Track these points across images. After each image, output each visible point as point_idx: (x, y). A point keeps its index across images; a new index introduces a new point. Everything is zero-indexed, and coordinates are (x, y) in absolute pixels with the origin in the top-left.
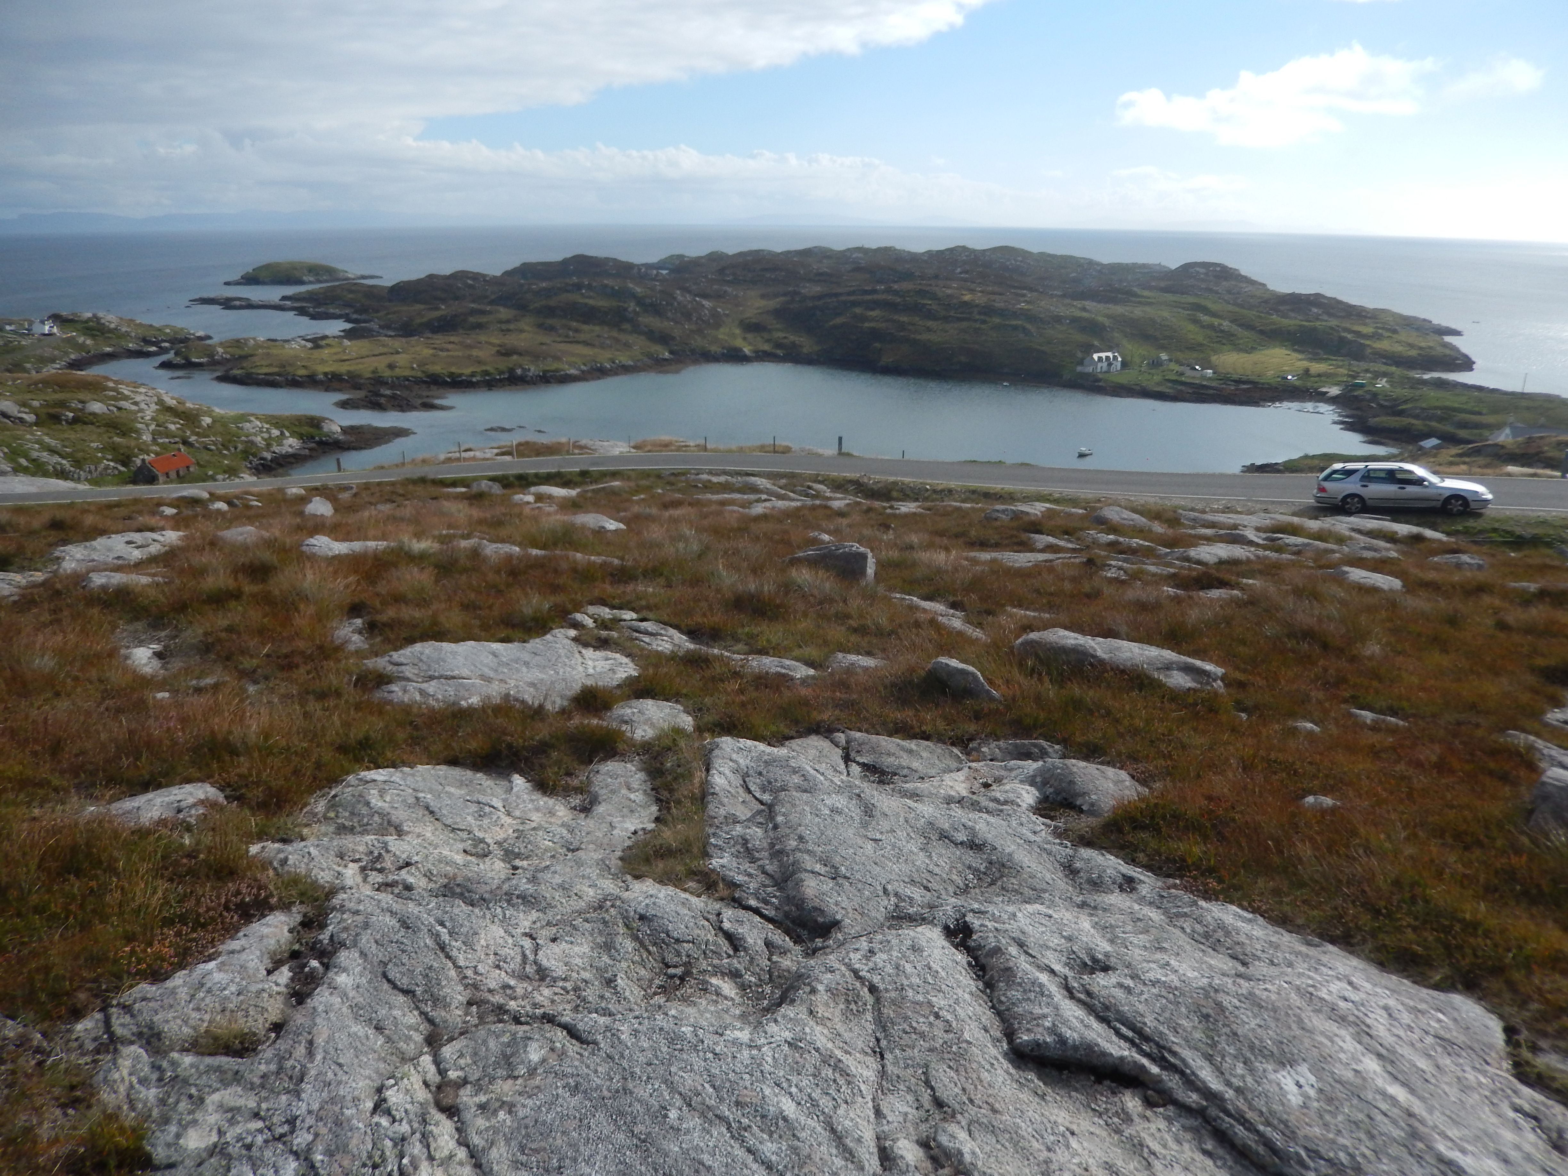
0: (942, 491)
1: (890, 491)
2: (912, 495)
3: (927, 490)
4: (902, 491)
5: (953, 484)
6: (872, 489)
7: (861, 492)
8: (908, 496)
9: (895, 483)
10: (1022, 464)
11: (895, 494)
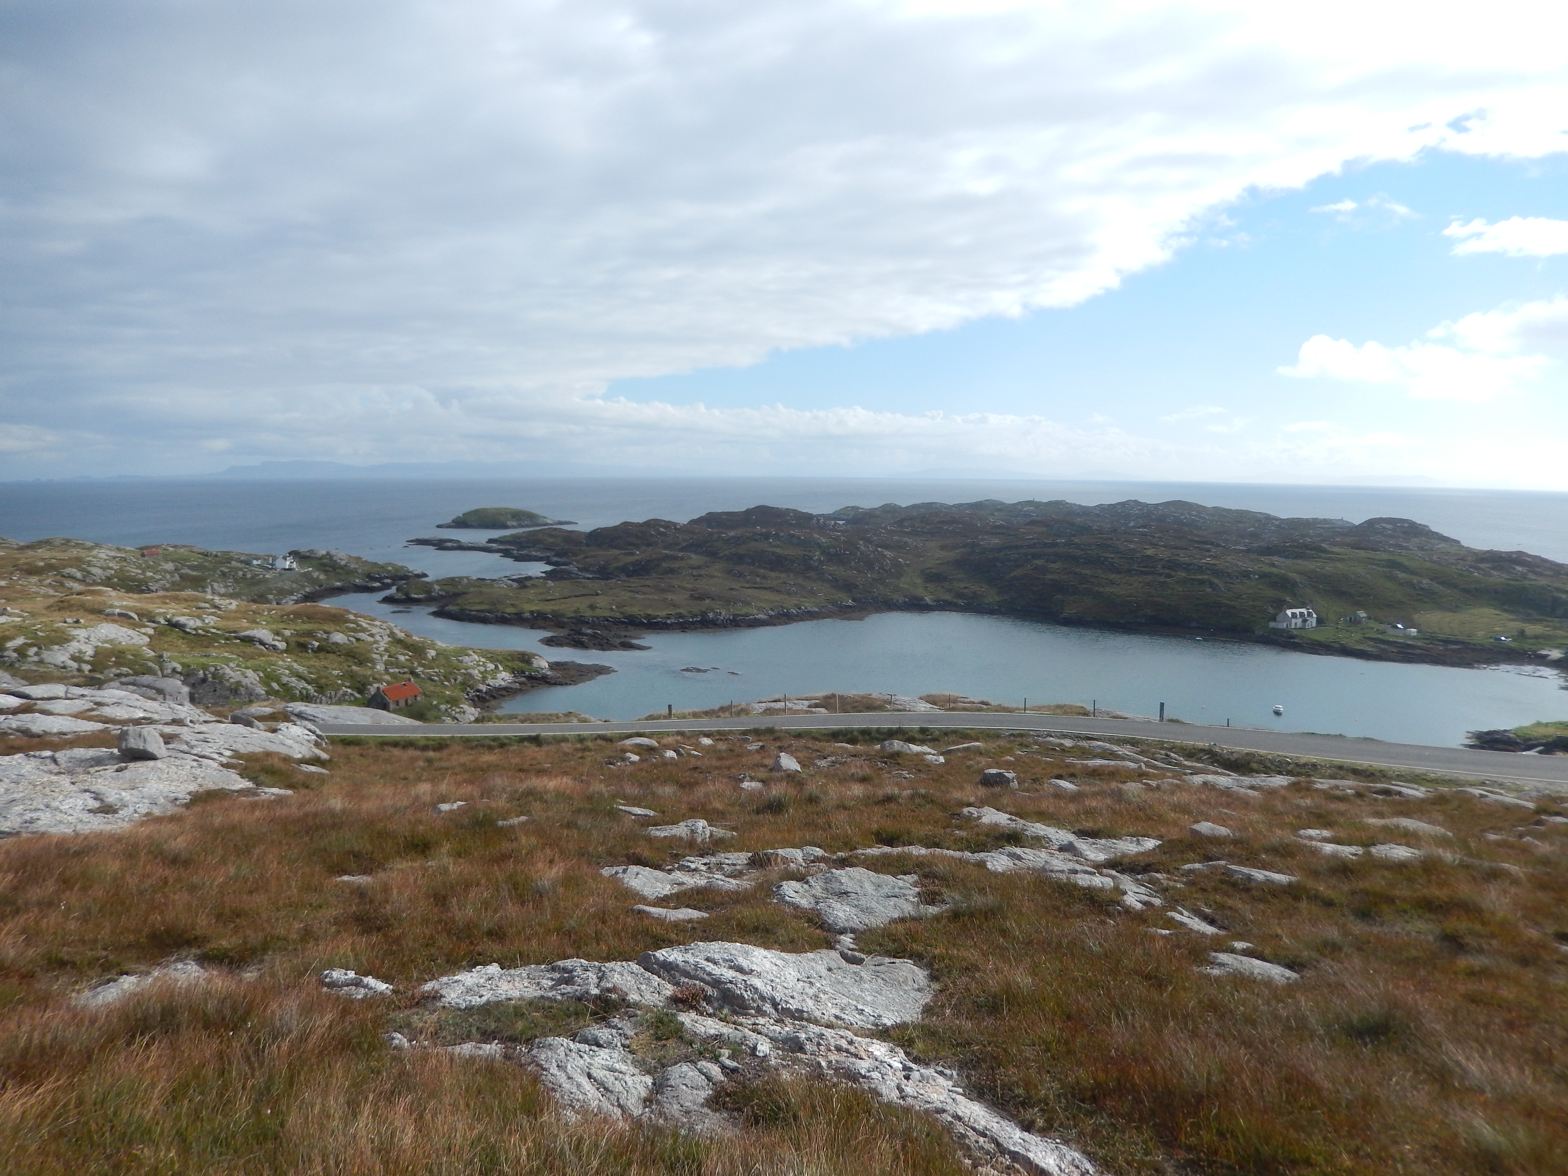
0: (1305, 765)
1: (1249, 763)
2: (1273, 767)
3: (1289, 763)
4: (1260, 762)
5: (1313, 758)
6: (1229, 759)
7: (1217, 761)
8: (1270, 768)
9: (1252, 755)
10: (1366, 739)
11: (1254, 766)
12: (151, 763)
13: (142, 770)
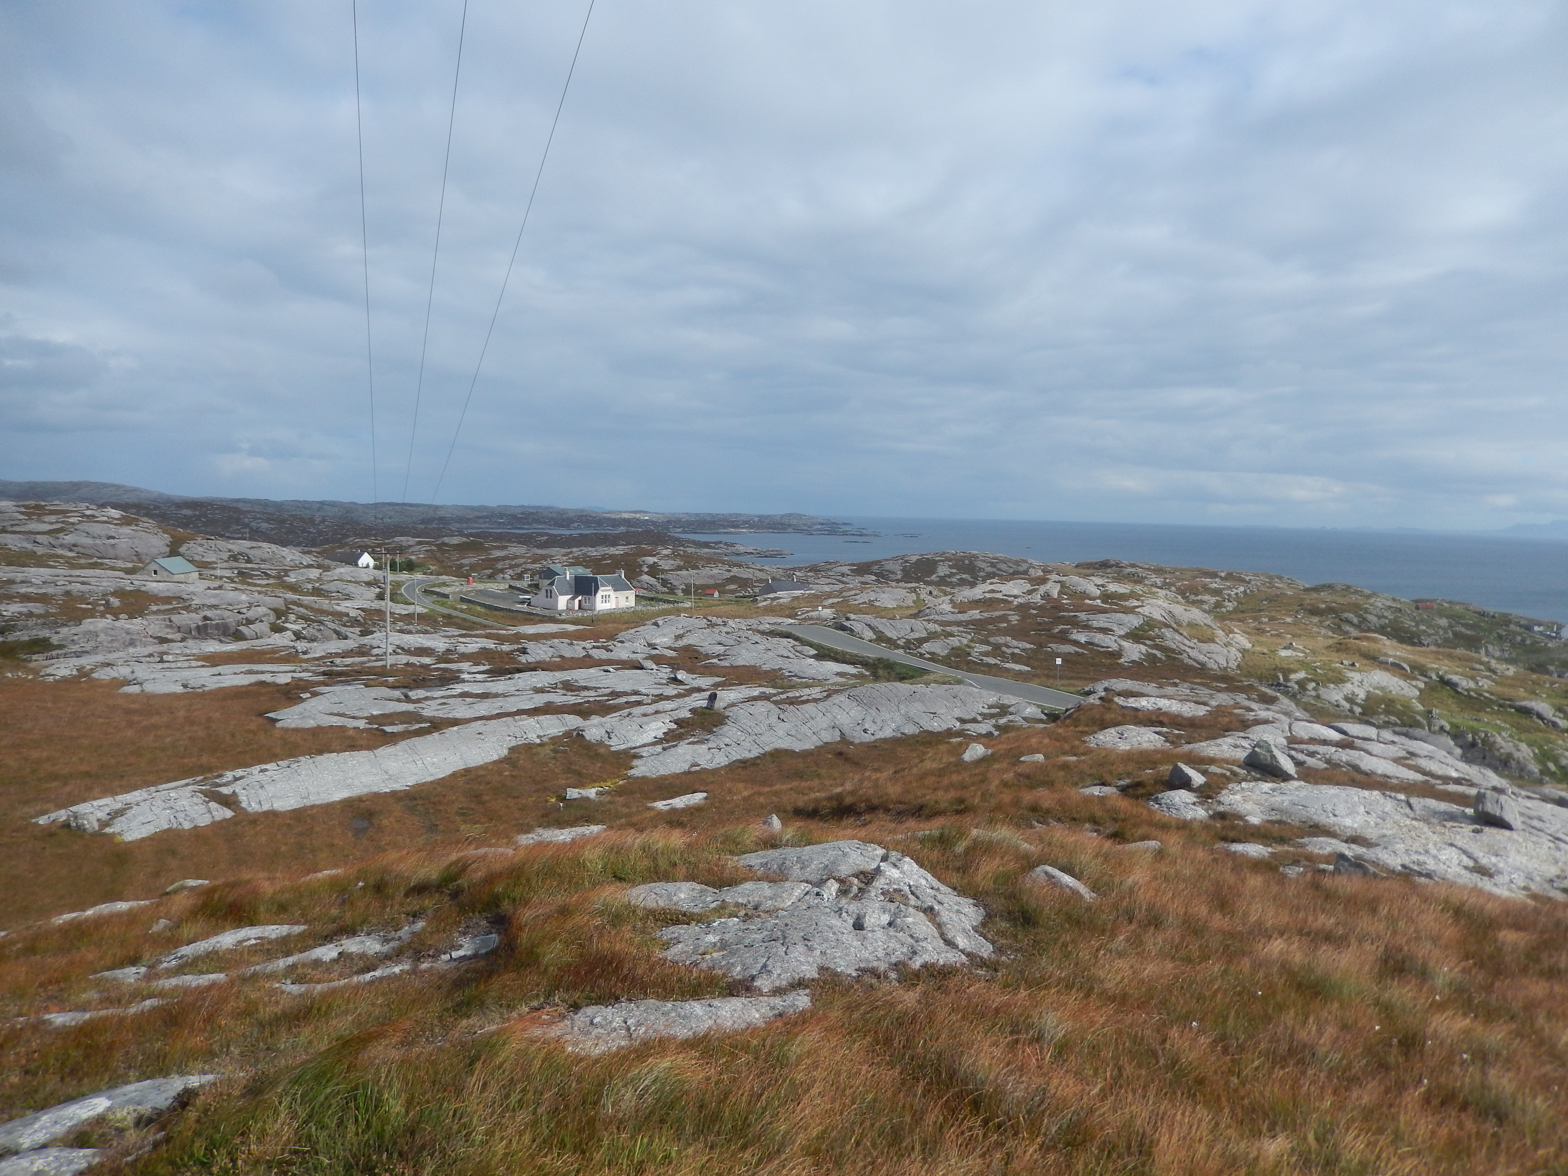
12: (1507, 833)
13: (1499, 837)
